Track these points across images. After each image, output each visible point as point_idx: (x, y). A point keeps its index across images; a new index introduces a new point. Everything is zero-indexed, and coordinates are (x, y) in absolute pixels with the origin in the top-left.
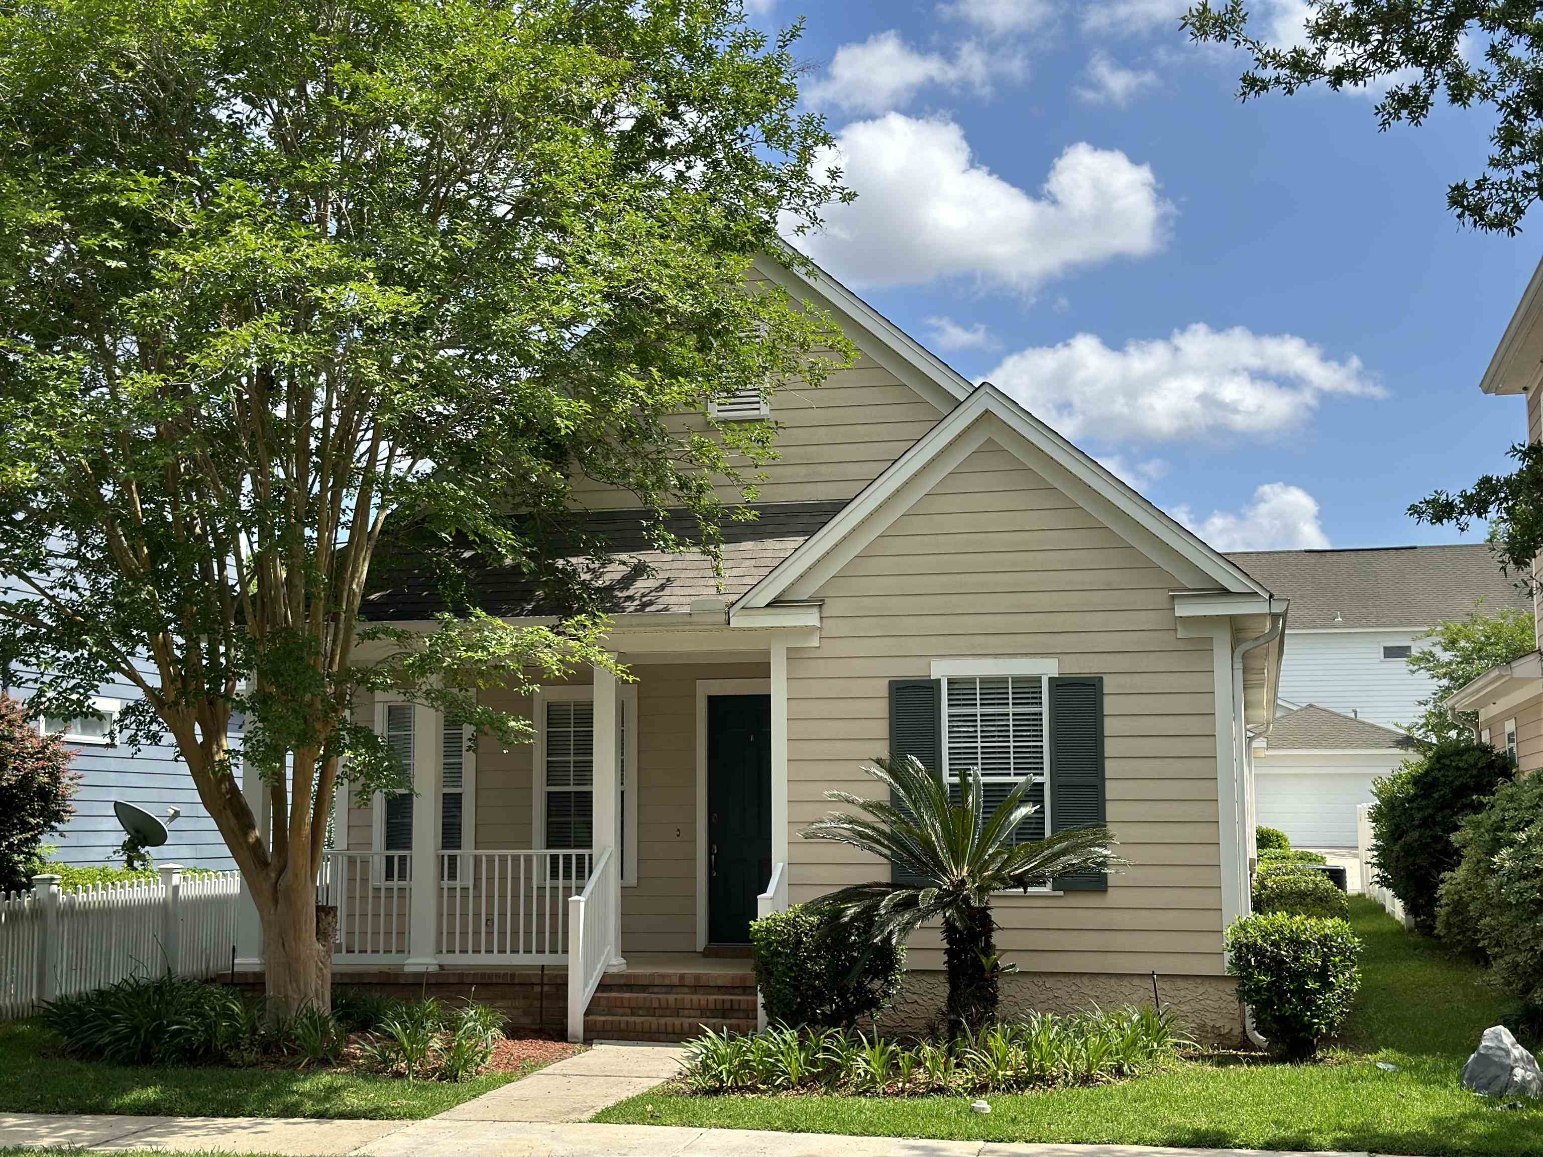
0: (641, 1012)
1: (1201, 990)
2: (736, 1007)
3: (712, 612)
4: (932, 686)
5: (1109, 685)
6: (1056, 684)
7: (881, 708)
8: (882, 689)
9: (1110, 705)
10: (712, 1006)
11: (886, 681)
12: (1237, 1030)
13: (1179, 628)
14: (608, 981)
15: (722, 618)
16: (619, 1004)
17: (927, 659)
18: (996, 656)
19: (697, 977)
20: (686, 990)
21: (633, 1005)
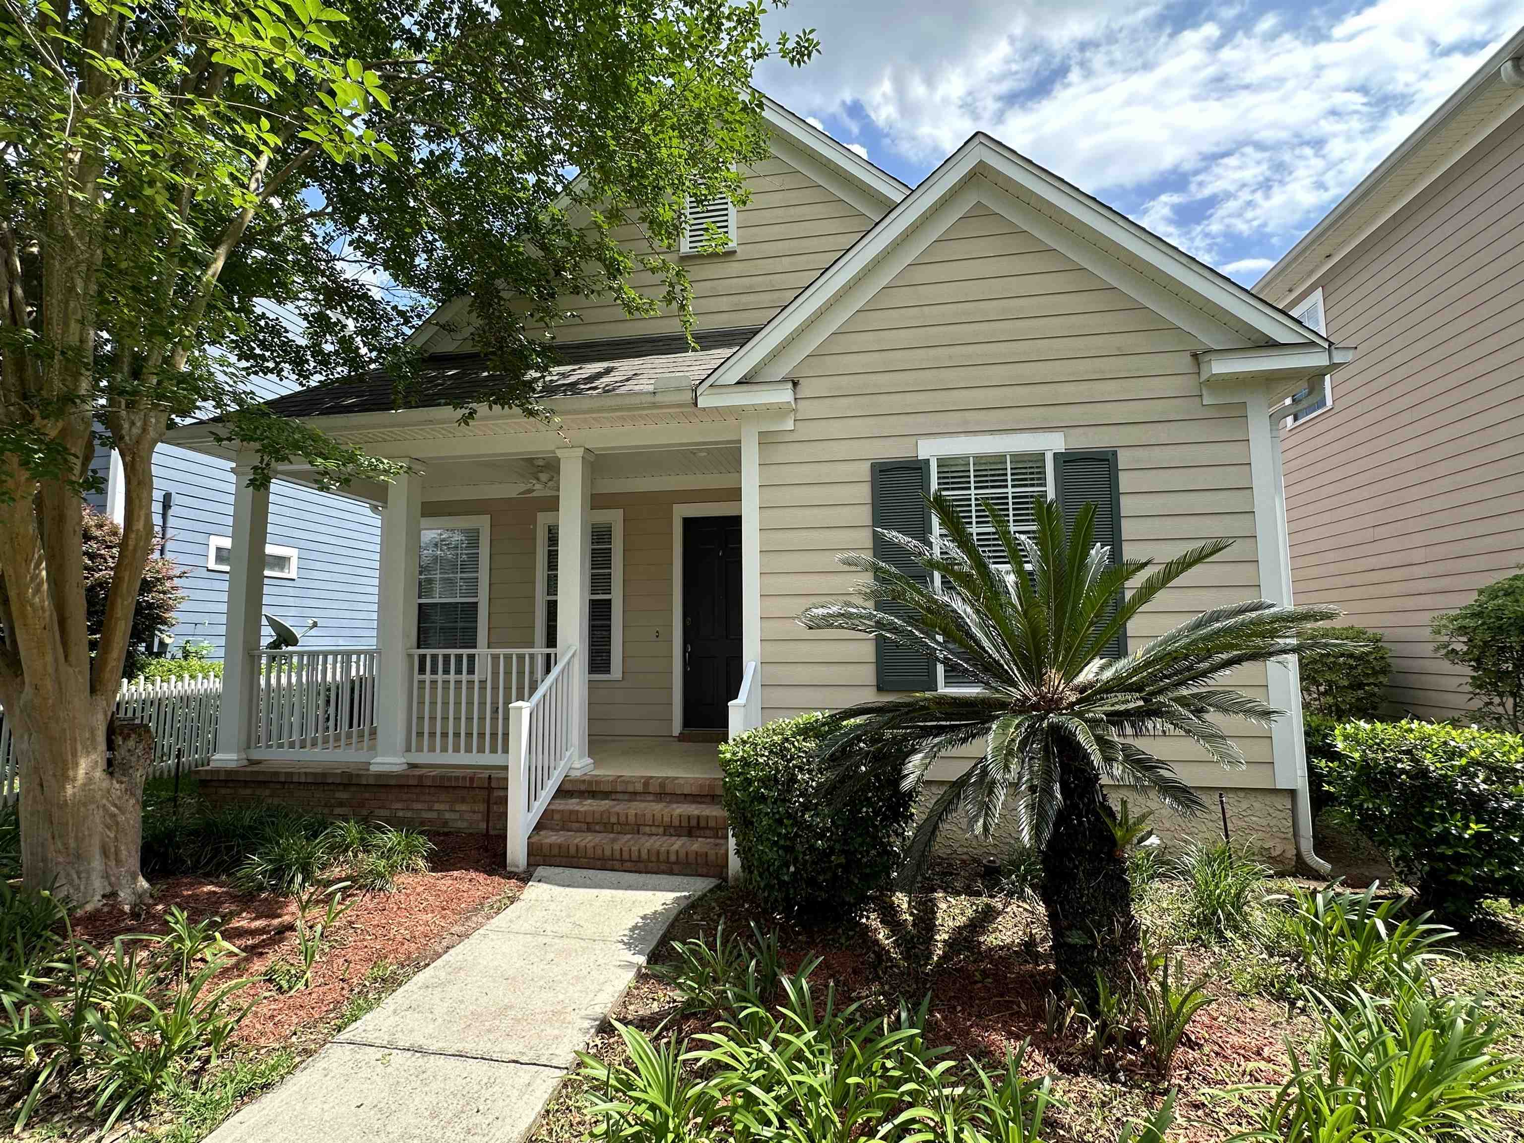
0: (597, 828)
1: (1245, 805)
2: (703, 824)
3: (678, 389)
4: (919, 468)
5: (1124, 459)
6: (1065, 460)
7: (864, 493)
8: (864, 471)
9: (1125, 482)
10: (676, 823)
11: (867, 466)
12: (1291, 853)
13: (1204, 392)
14: (569, 787)
15: (688, 396)
16: (573, 817)
17: (914, 439)
18: (992, 432)
19: (663, 782)
20: (651, 798)
21: (589, 820)
